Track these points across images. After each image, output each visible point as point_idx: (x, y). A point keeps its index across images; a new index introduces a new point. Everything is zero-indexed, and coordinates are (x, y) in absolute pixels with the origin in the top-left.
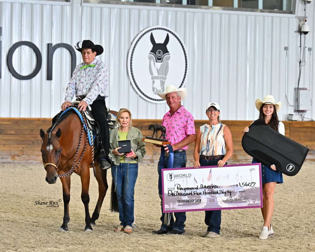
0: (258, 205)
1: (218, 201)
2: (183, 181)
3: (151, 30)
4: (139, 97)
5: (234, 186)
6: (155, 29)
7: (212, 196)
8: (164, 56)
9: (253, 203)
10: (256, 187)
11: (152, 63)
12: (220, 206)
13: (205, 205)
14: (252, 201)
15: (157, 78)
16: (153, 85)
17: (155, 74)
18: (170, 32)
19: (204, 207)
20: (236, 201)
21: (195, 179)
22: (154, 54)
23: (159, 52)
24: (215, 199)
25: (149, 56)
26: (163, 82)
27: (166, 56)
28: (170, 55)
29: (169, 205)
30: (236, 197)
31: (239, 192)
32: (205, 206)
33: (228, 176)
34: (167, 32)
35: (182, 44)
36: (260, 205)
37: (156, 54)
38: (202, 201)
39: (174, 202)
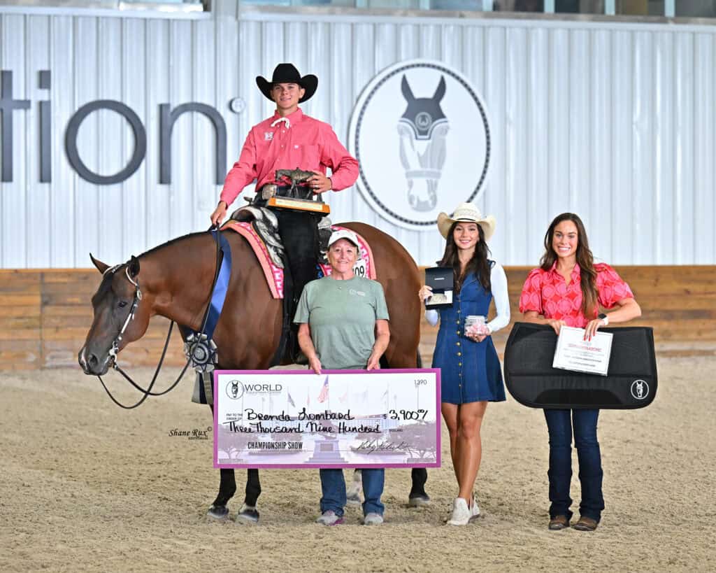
0: (431, 462)
1: (340, 448)
2: (263, 400)
3: (403, 69)
4: (377, 216)
5: (378, 416)
6: (413, 66)
7: (327, 437)
8: (436, 125)
9: (418, 457)
10: (426, 422)
11: (407, 141)
12: (345, 460)
13: (312, 456)
14: (418, 452)
15: (418, 174)
16: (409, 192)
17: (415, 165)
18: (449, 72)
19: (308, 460)
20: (382, 450)
21: (290, 397)
22: (411, 123)
23: (424, 118)
24: (334, 444)
25: (398, 126)
26: (434, 183)
27: (439, 125)
28: (450, 124)
29: (228, 452)
30: (383, 440)
31: (388, 432)
32: (310, 459)
33: (365, 395)
34: (440, 73)
35: (476, 99)
36: (435, 462)
37: (415, 123)
38: (303, 449)
39: (239, 446)
